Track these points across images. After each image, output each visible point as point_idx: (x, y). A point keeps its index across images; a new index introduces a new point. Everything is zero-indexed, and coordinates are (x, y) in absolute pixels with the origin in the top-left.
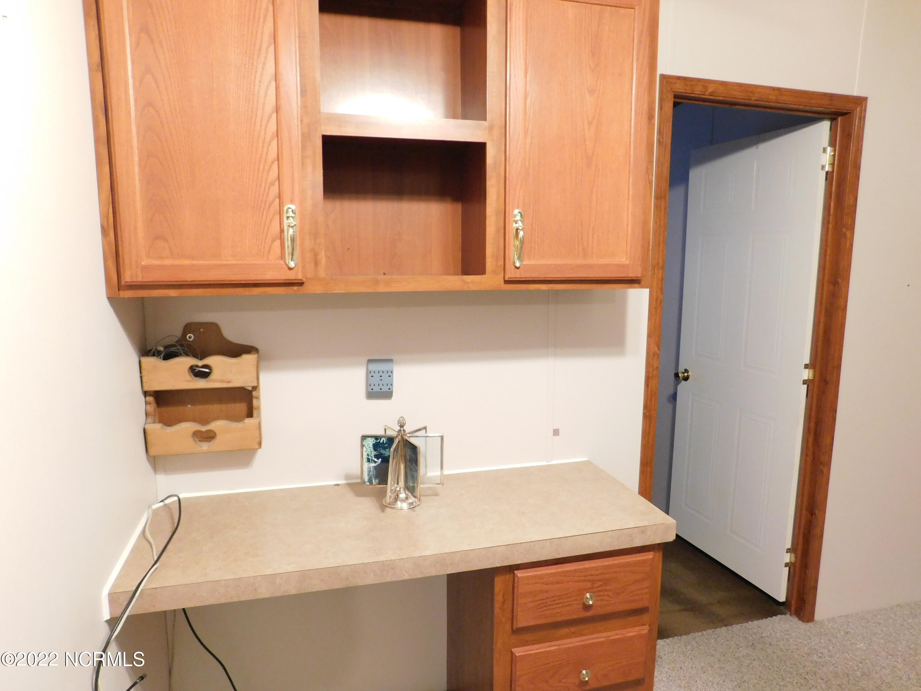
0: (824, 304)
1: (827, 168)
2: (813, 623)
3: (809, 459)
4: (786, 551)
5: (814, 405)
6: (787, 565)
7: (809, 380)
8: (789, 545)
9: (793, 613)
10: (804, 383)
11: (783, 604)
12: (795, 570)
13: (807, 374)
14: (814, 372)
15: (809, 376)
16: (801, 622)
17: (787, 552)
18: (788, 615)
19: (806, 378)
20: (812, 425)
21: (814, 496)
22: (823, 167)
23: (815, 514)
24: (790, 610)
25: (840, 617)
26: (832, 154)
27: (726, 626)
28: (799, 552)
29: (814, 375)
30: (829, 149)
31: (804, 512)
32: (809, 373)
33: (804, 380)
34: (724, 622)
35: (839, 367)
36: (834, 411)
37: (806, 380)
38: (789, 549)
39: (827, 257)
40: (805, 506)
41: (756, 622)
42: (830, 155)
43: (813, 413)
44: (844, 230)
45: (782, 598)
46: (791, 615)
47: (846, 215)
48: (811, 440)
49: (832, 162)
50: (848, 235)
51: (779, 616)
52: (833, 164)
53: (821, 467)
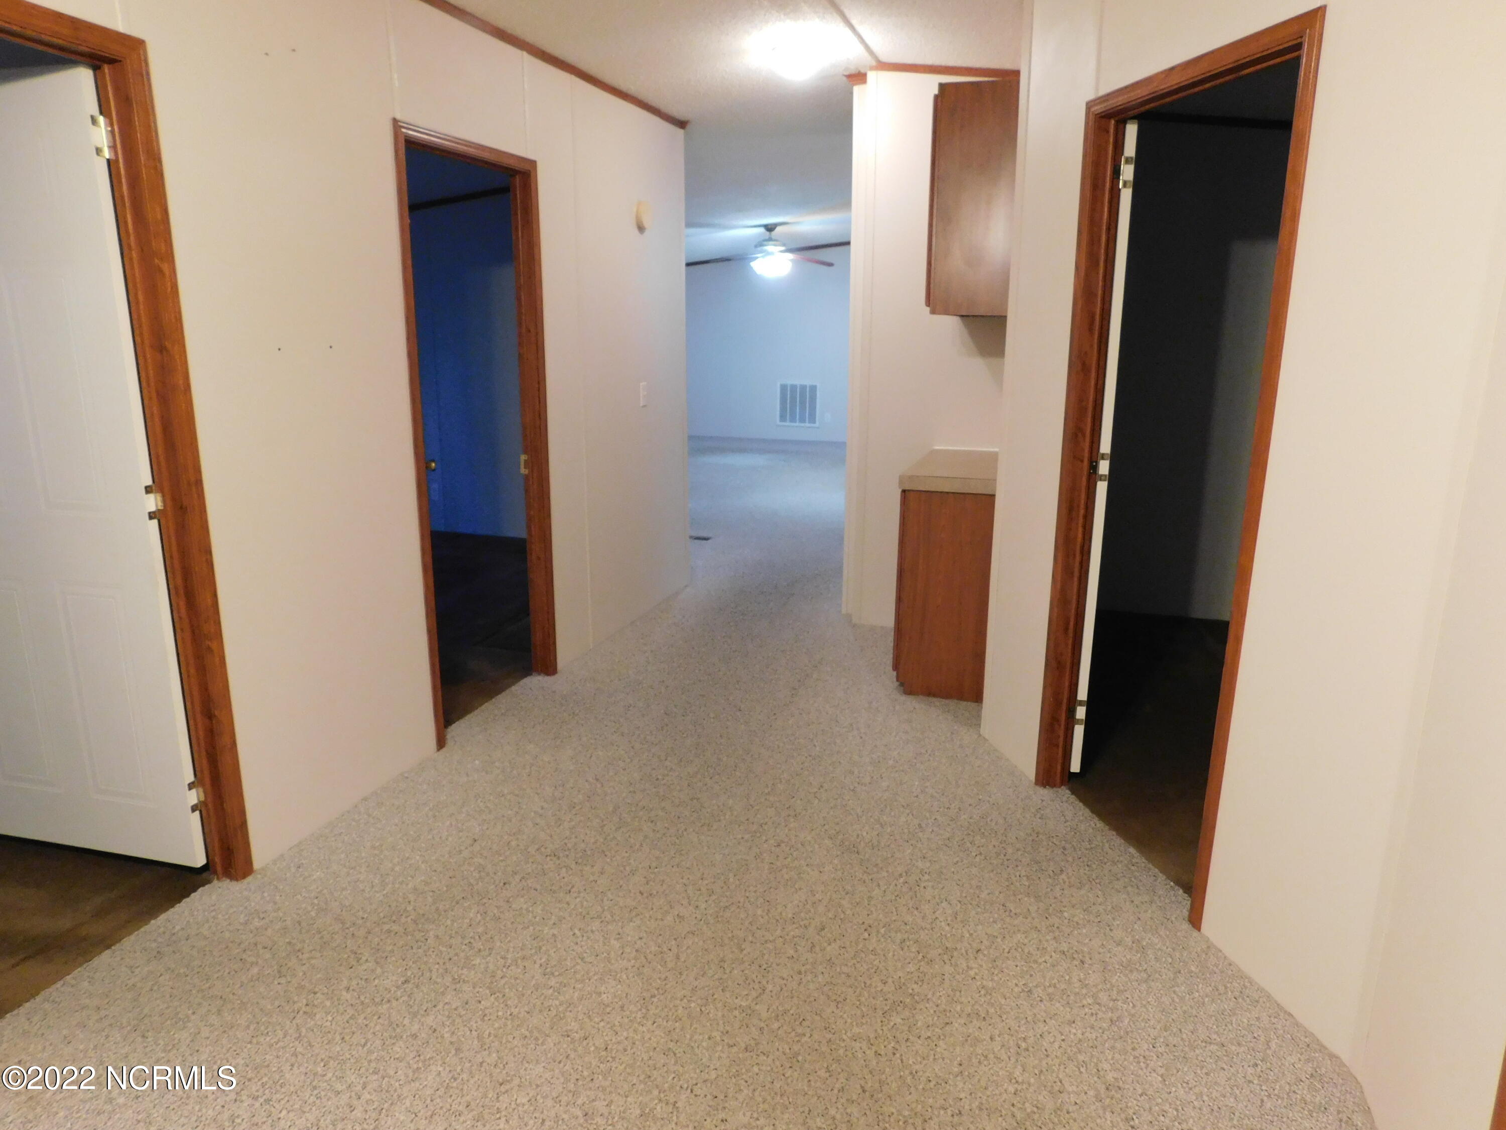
0: (152, 384)
1: (107, 154)
2: (253, 875)
3: (188, 634)
4: (187, 787)
5: (174, 548)
6: (194, 809)
7: (159, 510)
8: (191, 778)
9: (220, 876)
10: (151, 518)
11: (205, 868)
12: (208, 811)
13: (153, 502)
14: (163, 496)
15: (157, 505)
16: (234, 883)
17: (190, 789)
18: (215, 882)
19: (153, 508)
20: (179, 580)
21: (206, 689)
22: (99, 151)
23: (215, 716)
24: (215, 872)
25: (290, 849)
26: (109, 129)
27: (108, 947)
28: (207, 780)
29: (164, 501)
30: (101, 119)
31: (199, 716)
32: (156, 499)
33: (150, 513)
34: (106, 942)
35: (199, 483)
36: (207, 551)
37: (154, 512)
38: (193, 783)
39: (142, 307)
40: (198, 708)
41: (163, 917)
42: (106, 131)
43: (176, 562)
44: (156, 261)
45: (199, 860)
46: (218, 879)
47: (155, 238)
48: (182, 604)
49: (111, 144)
50: (165, 267)
51: (200, 889)
52: (113, 147)
53: (208, 642)
